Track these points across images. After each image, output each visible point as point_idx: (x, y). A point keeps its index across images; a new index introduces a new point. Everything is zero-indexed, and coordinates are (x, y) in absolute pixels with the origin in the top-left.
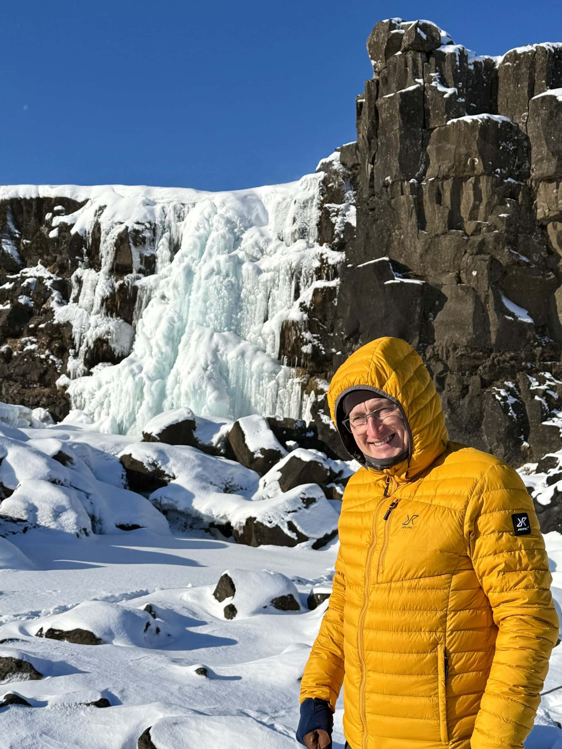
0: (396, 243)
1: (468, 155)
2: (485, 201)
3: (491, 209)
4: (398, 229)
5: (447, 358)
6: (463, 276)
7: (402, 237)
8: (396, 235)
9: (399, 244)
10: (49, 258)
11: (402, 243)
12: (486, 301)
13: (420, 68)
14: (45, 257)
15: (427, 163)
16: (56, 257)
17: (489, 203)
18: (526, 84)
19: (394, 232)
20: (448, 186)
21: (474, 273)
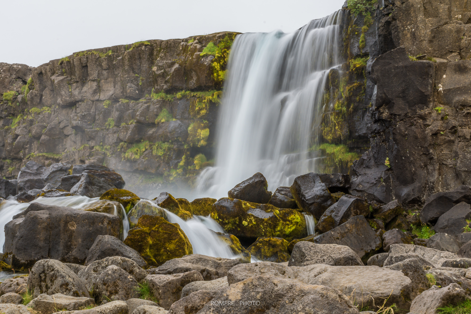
4: (409, 25)
6: (463, 54)
7: (413, 30)
8: (408, 29)
9: (411, 36)
10: (159, 87)
11: (414, 35)
14: (156, 87)
16: (163, 86)
19: (407, 27)
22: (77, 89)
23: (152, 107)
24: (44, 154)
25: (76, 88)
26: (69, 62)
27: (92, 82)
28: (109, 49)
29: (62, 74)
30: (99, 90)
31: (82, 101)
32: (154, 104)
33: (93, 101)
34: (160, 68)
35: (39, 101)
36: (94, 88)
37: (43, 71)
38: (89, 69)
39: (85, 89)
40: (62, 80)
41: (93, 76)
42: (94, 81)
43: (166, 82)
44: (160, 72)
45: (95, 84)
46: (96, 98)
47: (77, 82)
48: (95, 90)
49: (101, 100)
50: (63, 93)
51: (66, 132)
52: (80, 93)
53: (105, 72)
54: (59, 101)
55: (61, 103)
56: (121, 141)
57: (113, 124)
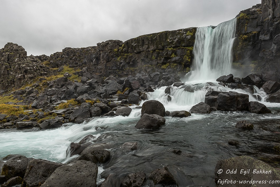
10: (170, 46)
22: (141, 48)
23: (169, 53)
26: (137, 39)
28: (151, 34)
29: (136, 43)
30: (148, 48)
31: (143, 51)
32: (169, 51)
34: (170, 40)
35: (127, 52)
37: (129, 42)
38: (145, 41)
39: (144, 47)
40: (136, 45)
41: (146, 43)
43: (173, 45)
44: (170, 41)
45: (147, 46)
46: (148, 50)
47: (141, 45)
49: (149, 51)
50: (137, 49)
51: (138, 61)
52: (142, 49)
53: (150, 42)
54: (135, 51)
56: (159, 63)
57: (154, 58)
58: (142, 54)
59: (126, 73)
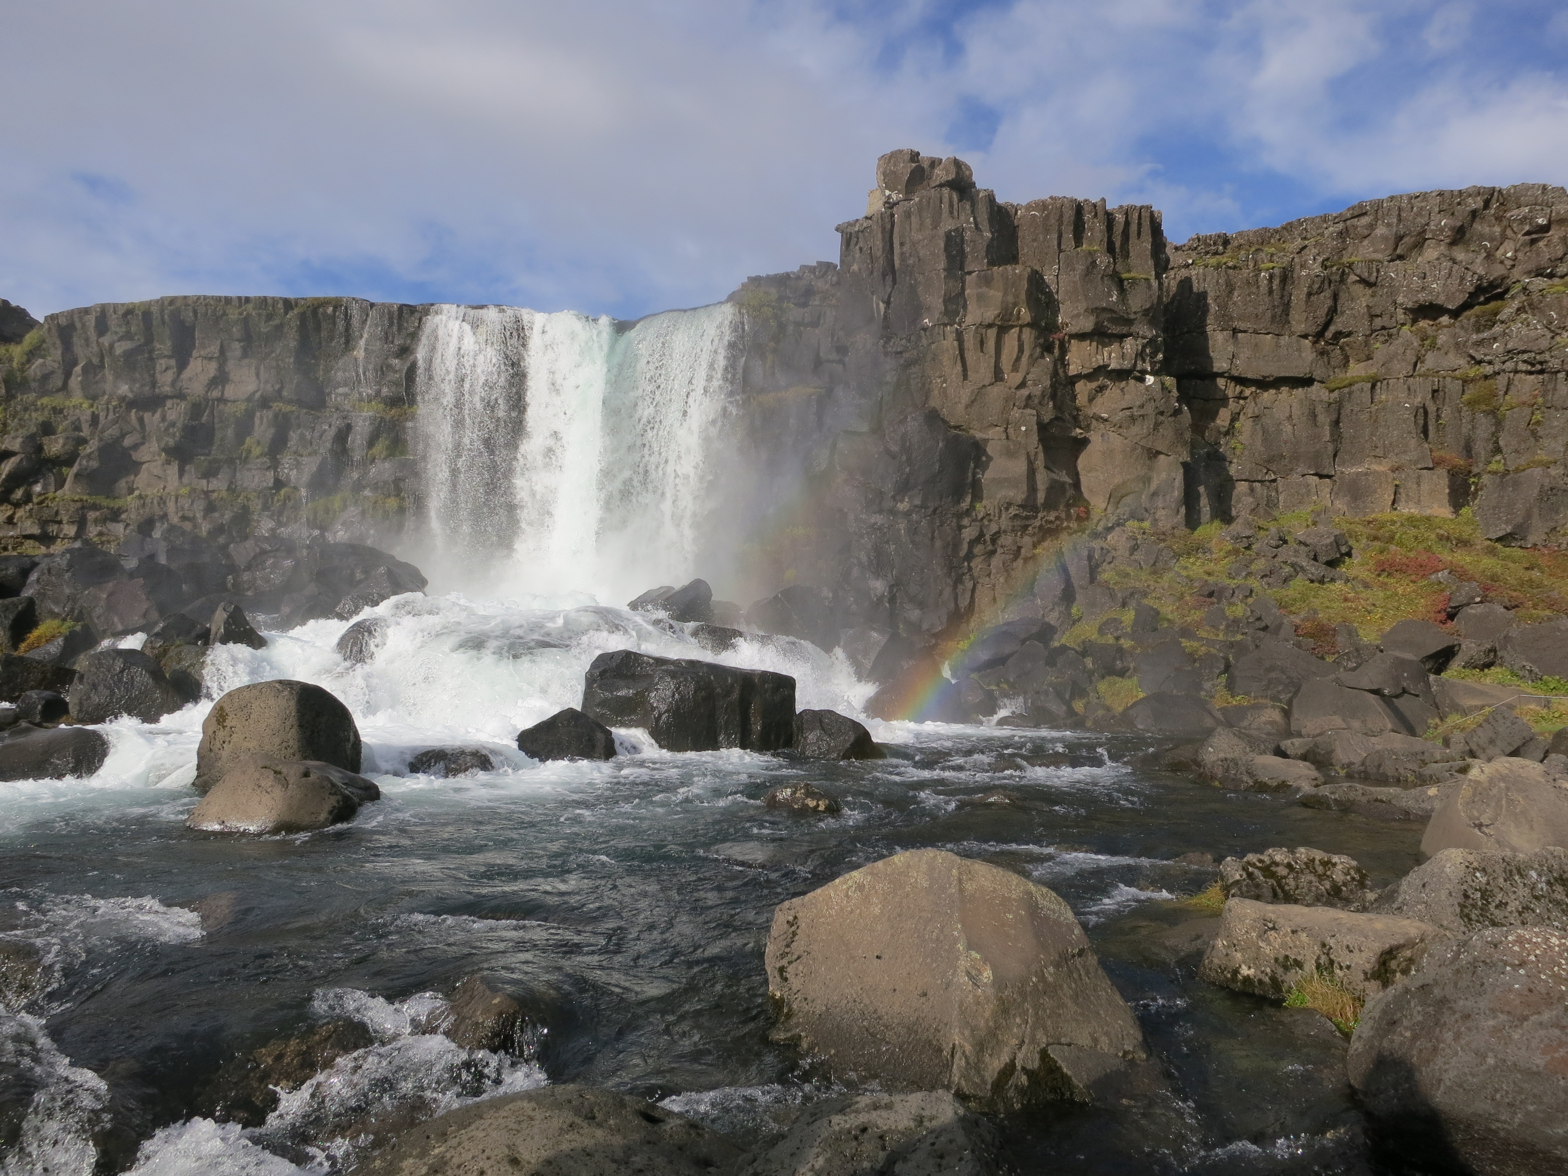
0: (936, 392)
1: (1015, 304)
2: (1027, 353)
3: (1033, 361)
4: (939, 377)
5: (1000, 517)
6: (1011, 431)
7: (944, 385)
8: (936, 383)
12: (1036, 459)
13: (956, 206)
15: (965, 307)
17: (1031, 355)
18: (1056, 236)
19: (935, 379)
20: (992, 333)
21: (1023, 428)
22: (169, 372)
24: (85, 498)
25: (167, 369)
26: (147, 314)
27: (205, 362)
28: (247, 300)
29: (128, 336)
30: (220, 379)
31: (181, 396)
33: (207, 400)
35: (60, 384)
36: (212, 375)
37: (78, 325)
38: (199, 335)
39: (186, 374)
41: (208, 350)
42: (211, 359)
45: (212, 367)
46: (216, 394)
47: (170, 357)
48: (214, 378)
49: (227, 401)
51: (137, 456)
52: (175, 380)
53: (237, 346)
54: (124, 389)
55: (130, 395)
56: (285, 485)
57: (256, 451)
58: (172, 416)
59: (36, 530)
